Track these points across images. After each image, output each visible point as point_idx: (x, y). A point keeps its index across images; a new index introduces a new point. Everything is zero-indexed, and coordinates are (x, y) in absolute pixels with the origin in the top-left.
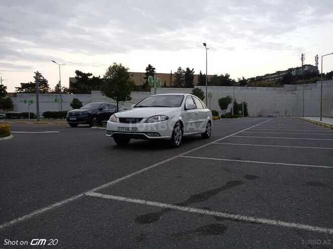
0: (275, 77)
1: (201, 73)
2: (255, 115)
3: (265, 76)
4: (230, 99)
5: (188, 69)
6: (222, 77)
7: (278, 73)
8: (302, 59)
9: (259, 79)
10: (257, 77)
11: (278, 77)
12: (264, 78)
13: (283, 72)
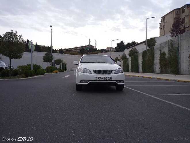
0: (74, 50)
1: (36, 44)
2: (70, 70)
3: (69, 49)
4: (61, 60)
5: (28, 41)
6: (48, 47)
7: (76, 47)
8: (89, 42)
9: (66, 50)
10: (65, 49)
11: (76, 50)
12: (68, 50)
13: (78, 47)
